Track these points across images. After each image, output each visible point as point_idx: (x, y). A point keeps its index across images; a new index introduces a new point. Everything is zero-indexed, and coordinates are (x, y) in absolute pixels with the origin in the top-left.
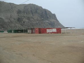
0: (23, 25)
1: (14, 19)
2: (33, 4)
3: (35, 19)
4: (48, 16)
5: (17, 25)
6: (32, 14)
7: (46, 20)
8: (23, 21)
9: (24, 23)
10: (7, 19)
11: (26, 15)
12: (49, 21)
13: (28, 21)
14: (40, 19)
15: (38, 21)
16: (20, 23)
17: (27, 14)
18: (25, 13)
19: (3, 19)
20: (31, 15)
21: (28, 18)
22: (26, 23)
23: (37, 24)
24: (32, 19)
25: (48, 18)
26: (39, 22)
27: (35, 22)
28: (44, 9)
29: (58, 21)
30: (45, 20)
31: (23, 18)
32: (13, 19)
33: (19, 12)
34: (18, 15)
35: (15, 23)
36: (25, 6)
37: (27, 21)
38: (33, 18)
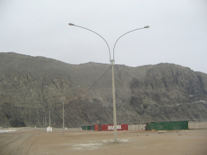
0: (143, 112)
1: (123, 101)
2: (167, 64)
3: (172, 97)
5: (128, 112)
6: (166, 86)
7: (202, 99)
8: (144, 103)
9: (145, 107)
10: (108, 100)
11: (149, 90)
13: (155, 103)
14: (184, 98)
15: (180, 102)
16: (137, 109)
17: (153, 88)
18: (149, 86)
19: (99, 101)
20: (164, 90)
21: (156, 97)
22: (150, 108)
23: (176, 109)
24: (164, 99)
25: (205, 92)
26: (182, 104)
27: (172, 106)
28: (197, 73)
30: (198, 100)
31: (143, 96)
32: (121, 101)
33: (135, 84)
34: (133, 92)
35: (124, 110)
36: (149, 69)
37: (153, 103)
38: (168, 97)
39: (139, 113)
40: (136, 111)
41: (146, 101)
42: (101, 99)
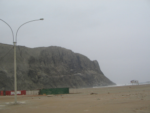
0: (38, 81)
1: (23, 73)
2: (56, 47)
3: (58, 71)
4: (82, 66)
5: (26, 82)
6: (54, 63)
7: (79, 73)
8: (38, 75)
9: (39, 78)
10: (11, 72)
11: (43, 65)
12: (84, 73)
13: (46, 75)
14: (67, 71)
15: (64, 74)
16: (33, 79)
17: (45, 64)
18: (42, 63)
19: (4, 73)
20: (53, 65)
21: (47, 71)
22: (42, 78)
23: (61, 79)
24: (53, 72)
25: (82, 68)
26: (65, 75)
27: (58, 77)
28: (76, 54)
29: (102, 73)
30: (76, 73)
31: (37, 70)
32: (21, 73)
33: (32, 60)
34: (30, 66)
35: (23, 79)
36: (43, 50)
37: (44, 74)
38: (56, 70)
39: (34, 82)
40: (33, 80)
41: (40, 73)
42: (6, 71)
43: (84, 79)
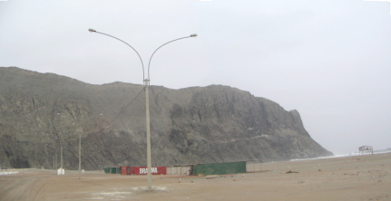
0: (187, 150)
1: (161, 135)
2: (220, 86)
3: (226, 130)
4: (270, 121)
5: (167, 151)
6: (218, 116)
7: (265, 133)
8: (189, 138)
9: (190, 144)
10: (139, 133)
11: (196, 120)
12: (273, 134)
13: (203, 138)
14: (242, 132)
15: (236, 137)
16: (178, 145)
17: (200, 118)
18: (196, 116)
19: (128, 135)
20: (215, 121)
21: (205, 131)
22: (196, 145)
23: (231, 146)
24: (216, 133)
25: (269, 125)
26: (238, 139)
27: (226, 142)
28: (259, 99)
29: (306, 134)
30: (259, 134)
31: (187, 129)
32: (157, 135)
33: (177, 112)
34: (174, 123)
35: (162, 146)
36: (196, 93)
37: (200, 138)
38: (221, 130)
39: (182, 152)
40: (179, 149)
41: (190, 135)
42: (130, 132)
43: (274, 145)
